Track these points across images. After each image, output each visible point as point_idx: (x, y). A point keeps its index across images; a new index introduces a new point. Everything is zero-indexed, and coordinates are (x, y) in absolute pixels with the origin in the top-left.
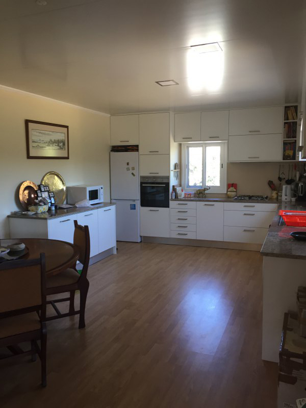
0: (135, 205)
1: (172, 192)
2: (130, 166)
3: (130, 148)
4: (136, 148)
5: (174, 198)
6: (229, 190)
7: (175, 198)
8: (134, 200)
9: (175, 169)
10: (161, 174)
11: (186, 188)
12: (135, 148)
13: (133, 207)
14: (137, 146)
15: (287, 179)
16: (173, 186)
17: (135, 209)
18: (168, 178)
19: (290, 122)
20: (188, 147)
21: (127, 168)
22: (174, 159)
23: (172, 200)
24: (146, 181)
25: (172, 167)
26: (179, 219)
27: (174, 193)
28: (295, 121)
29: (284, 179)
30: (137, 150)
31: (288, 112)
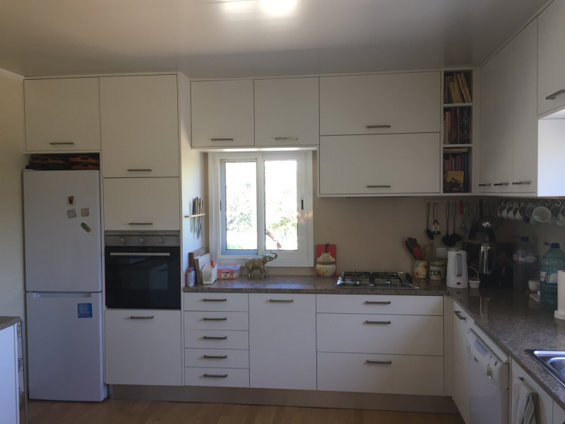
0: (90, 305)
1: (188, 271)
2: (77, 206)
3: (78, 159)
4: (93, 161)
5: (191, 284)
6: (320, 259)
7: (196, 283)
8: (88, 294)
9: (194, 212)
10: (159, 226)
11: (220, 256)
12: (90, 161)
13: (86, 311)
14: (96, 156)
15: (444, 234)
16: (191, 255)
17: (91, 315)
18: (177, 235)
19: (456, 108)
20: (223, 162)
21: (69, 212)
22: (190, 189)
23: (188, 289)
24: (120, 242)
25: (186, 208)
26: (205, 338)
27: (193, 273)
28: (466, 104)
29: (439, 233)
30: (96, 166)
31: (451, 84)
